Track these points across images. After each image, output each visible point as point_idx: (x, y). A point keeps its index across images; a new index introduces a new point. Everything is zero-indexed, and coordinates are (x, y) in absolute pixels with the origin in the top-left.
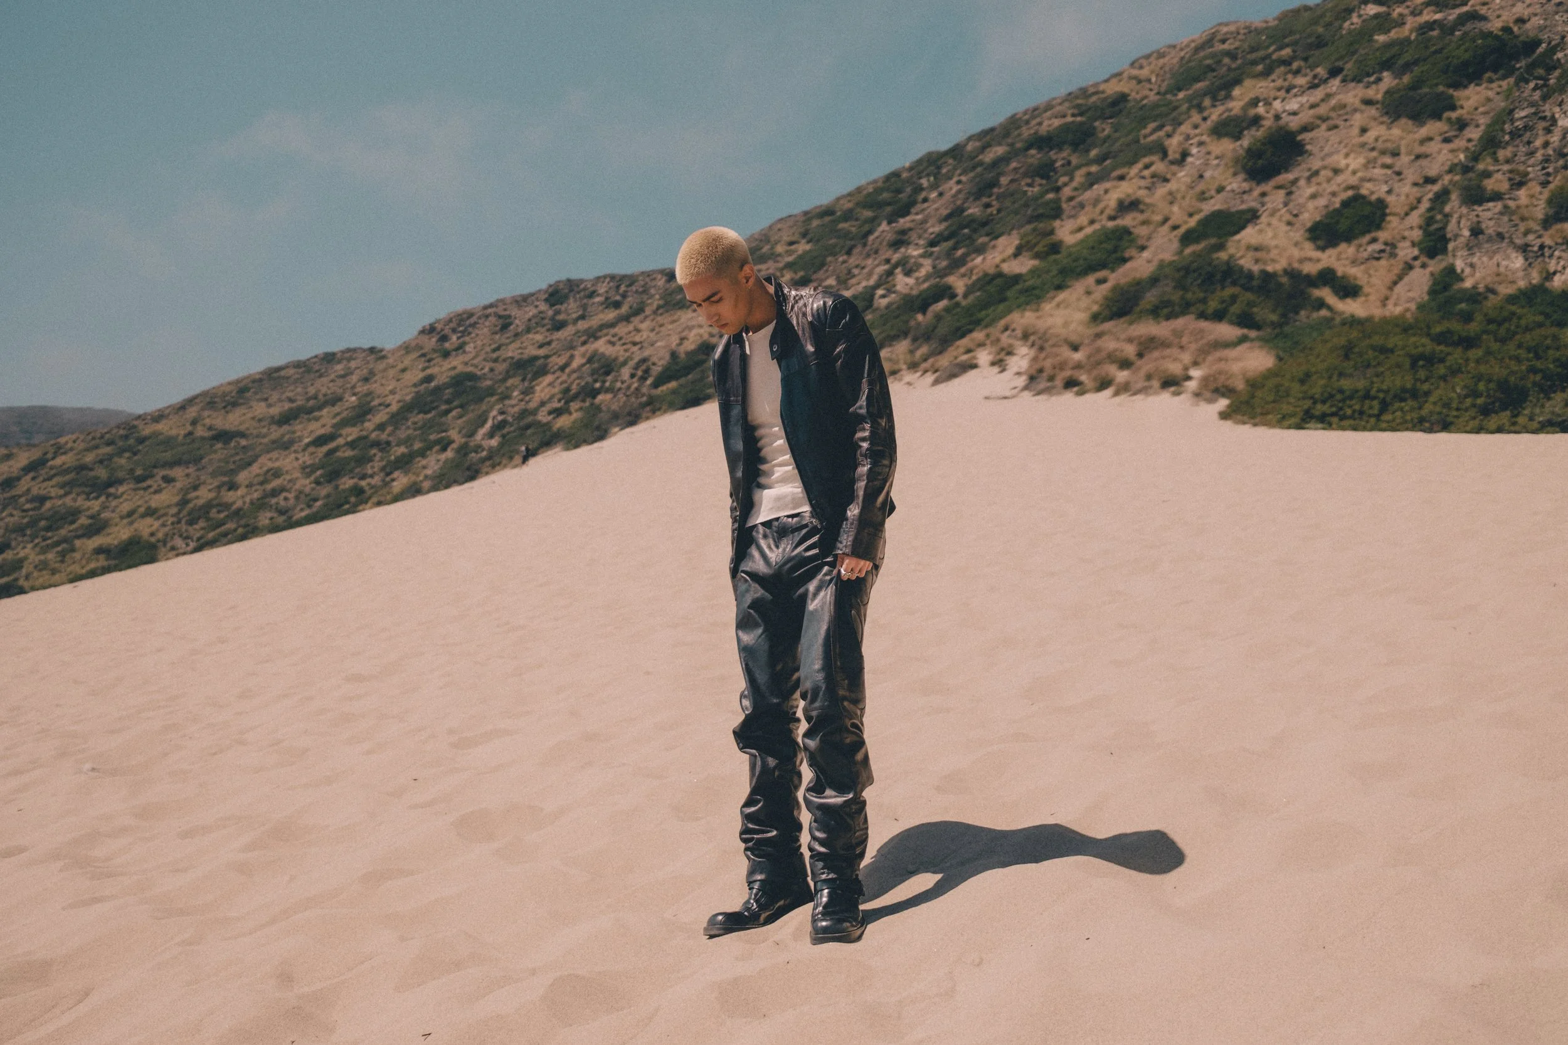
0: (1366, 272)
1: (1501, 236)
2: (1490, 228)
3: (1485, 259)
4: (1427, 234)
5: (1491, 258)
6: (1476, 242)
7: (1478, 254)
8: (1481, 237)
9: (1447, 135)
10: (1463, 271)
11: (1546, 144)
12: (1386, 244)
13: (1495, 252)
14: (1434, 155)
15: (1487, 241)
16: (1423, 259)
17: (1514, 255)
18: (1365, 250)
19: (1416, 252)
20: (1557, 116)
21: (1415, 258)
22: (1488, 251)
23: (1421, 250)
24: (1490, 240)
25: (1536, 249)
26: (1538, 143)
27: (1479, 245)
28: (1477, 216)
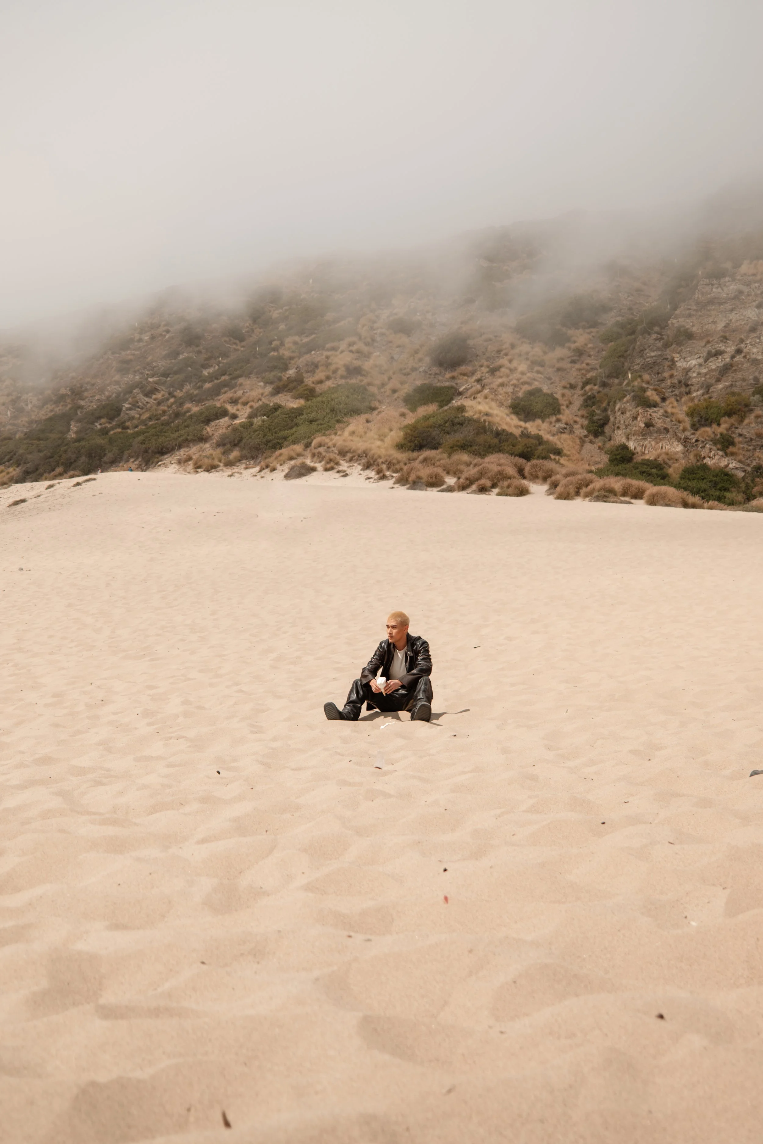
0: (559, 439)
1: (667, 430)
2: (659, 424)
3: (653, 443)
4: (592, 421)
5: (657, 443)
6: (648, 431)
7: (649, 439)
8: (651, 428)
9: (573, 358)
10: (635, 448)
11: (672, 376)
12: (566, 424)
13: (661, 440)
14: (568, 370)
15: (657, 432)
16: (591, 437)
17: (676, 443)
18: (554, 426)
19: (585, 432)
20: (676, 359)
21: (586, 436)
22: (656, 438)
23: (589, 432)
24: (659, 431)
25: (694, 441)
26: (666, 374)
27: (650, 434)
28: (650, 415)
